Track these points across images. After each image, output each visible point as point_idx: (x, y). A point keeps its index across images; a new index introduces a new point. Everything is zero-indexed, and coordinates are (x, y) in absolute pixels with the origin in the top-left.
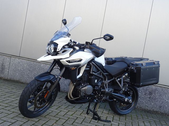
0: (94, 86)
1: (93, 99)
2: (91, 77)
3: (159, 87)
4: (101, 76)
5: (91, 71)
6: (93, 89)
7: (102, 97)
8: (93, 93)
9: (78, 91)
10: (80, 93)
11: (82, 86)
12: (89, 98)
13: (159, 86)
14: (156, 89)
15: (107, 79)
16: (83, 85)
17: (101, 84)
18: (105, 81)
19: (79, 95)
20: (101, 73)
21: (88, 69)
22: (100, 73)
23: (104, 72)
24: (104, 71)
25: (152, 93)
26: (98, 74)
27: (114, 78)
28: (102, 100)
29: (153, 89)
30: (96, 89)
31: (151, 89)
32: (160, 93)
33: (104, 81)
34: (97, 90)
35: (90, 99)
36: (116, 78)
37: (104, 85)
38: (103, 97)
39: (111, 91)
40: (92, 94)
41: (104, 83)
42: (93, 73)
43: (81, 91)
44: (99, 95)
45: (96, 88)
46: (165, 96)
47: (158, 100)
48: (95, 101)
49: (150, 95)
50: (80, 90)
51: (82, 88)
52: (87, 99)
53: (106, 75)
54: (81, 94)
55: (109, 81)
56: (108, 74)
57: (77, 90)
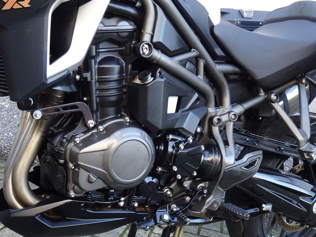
0: (160, 131)
1: (155, 208)
2: (143, 79)
4: (200, 80)
5: (147, 38)
6: (157, 152)
7: (202, 193)
8: (152, 173)
9: (65, 165)
10: (76, 174)
11: (89, 129)
12: (128, 203)
15: (227, 100)
16: (96, 127)
17: (199, 125)
18: (220, 111)
19: (71, 185)
20: (202, 64)
21: (125, 26)
22: (196, 60)
23: (214, 56)
24: (219, 51)
26: (183, 63)
27: (262, 94)
28: (204, 210)
30: (170, 150)
33: (211, 110)
34: (176, 158)
35: (134, 208)
36: (273, 97)
37: (216, 130)
38: (209, 194)
39: (252, 164)
40: (148, 180)
41: (215, 120)
42: (157, 55)
43: (77, 166)
44: (187, 184)
45: (171, 144)
48: (166, 217)
50: (74, 158)
51: (87, 142)
52: (116, 206)
53: (226, 75)
54: (77, 184)
55: (239, 109)
56: (237, 69)
57: (56, 155)
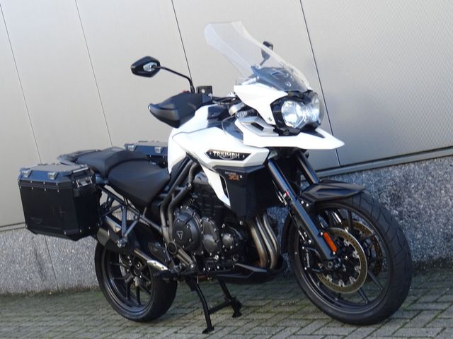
3: (413, 165)
13: (413, 162)
14: (407, 179)
25: (399, 197)
29: (398, 180)
31: (391, 183)
32: (424, 187)
46: (446, 192)
47: (431, 216)
49: (396, 205)
